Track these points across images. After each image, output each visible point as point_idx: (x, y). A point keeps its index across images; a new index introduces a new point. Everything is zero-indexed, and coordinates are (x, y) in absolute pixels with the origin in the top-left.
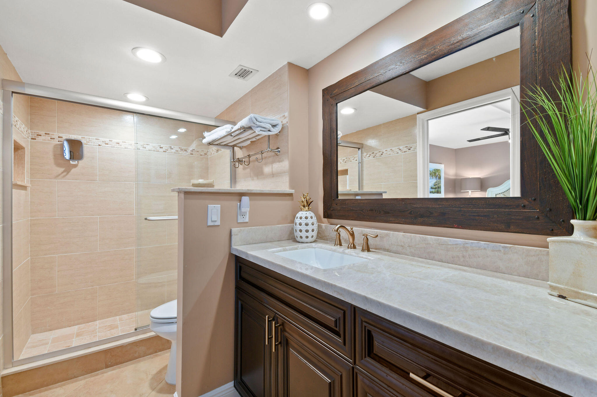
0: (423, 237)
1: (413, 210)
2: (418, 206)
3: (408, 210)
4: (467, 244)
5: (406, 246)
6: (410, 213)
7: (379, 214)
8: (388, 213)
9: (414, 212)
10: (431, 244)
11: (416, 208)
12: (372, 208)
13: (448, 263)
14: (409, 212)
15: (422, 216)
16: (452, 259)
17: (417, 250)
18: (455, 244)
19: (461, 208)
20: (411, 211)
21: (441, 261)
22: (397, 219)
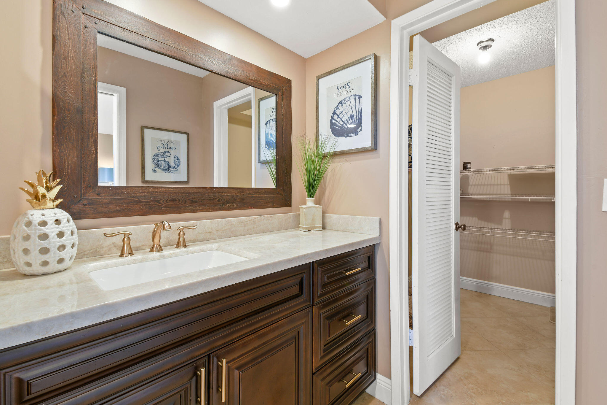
0: (228, 220)
1: (221, 197)
2: (226, 194)
3: (217, 198)
4: (255, 218)
5: (214, 231)
6: (219, 201)
7: (184, 204)
8: (196, 202)
9: (222, 199)
10: (233, 224)
11: (223, 196)
12: (174, 198)
13: (245, 235)
14: (217, 200)
15: (228, 202)
16: (247, 232)
17: (224, 232)
18: (249, 221)
19: (253, 195)
20: (219, 199)
21: (241, 235)
22: (205, 208)
